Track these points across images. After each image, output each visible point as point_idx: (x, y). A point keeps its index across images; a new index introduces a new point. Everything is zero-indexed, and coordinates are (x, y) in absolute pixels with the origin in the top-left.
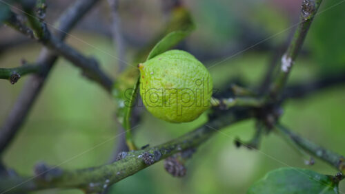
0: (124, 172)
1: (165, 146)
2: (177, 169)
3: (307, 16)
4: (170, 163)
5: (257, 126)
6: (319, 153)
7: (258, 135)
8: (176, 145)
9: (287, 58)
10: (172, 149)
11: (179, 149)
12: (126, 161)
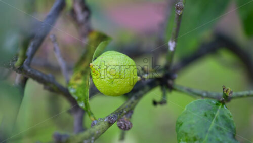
0: (100, 131)
1: (117, 111)
2: (126, 124)
3: (180, 13)
4: (122, 122)
5: (162, 89)
6: (205, 94)
7: (164, 95)
8: (123, 110)
9: (172, 42)
10: (121, 112)
11: (125, 112)
12: (99, 124)
